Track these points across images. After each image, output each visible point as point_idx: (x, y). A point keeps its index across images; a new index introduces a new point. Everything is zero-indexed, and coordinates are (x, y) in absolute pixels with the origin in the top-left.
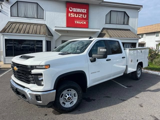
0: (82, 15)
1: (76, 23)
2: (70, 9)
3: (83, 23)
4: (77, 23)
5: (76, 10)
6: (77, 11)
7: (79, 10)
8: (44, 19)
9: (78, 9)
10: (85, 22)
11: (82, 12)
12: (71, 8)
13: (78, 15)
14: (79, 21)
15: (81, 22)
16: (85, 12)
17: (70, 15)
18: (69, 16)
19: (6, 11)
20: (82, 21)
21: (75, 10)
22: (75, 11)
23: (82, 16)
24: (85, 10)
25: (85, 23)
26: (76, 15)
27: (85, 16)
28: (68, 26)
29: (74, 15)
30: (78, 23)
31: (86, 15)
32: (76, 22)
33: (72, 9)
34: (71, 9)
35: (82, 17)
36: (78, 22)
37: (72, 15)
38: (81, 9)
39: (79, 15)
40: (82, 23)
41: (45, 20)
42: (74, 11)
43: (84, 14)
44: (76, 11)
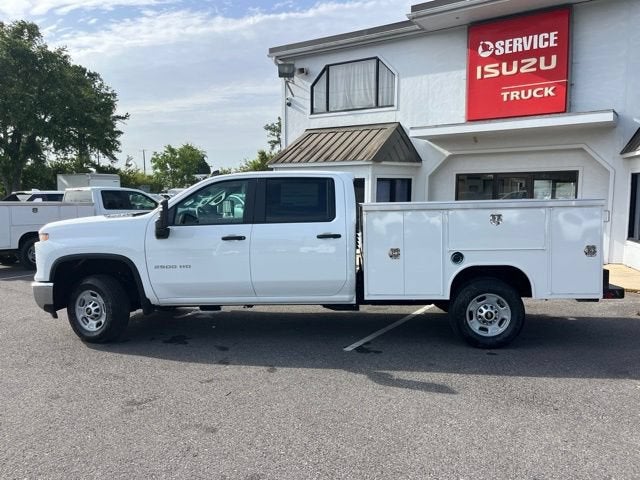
0: (534, 61)
1: (505, 99)
2: (480, 49)
3: (538, 93)
4: (512, 98)
5: (508, 46)
6: (511, 48)
7: (520, 44)
8: (395, 104)
9: (515, 40)
10: (549, 86)
11: (535, 47)
12: (487, 43)
13: (515, 63)
14: (520, 90)
15: (530, 91)
16: (552, 44)
17: (483, 72)
18: (479, 76)
19: (301, 102)
20: (533, 88)
21: (502, 47)
22: (502, 53)
23: (537, 65)
24: (552, 34)
25: (548, 91)
26: (509, 68)
27: (548, 63)
28: (472, 118)
29: (499, 68)
30: (518, 98)
31: (554, 58)
32: (509, 96)
33: (491, 46)
34: (486, 48)
35: (534, 69)
36: (518, 93)
37: (492, 71)
38: (531, 37)
39: (520, 66)
40: (535, 95)
41: (398, 110)
42: (497, 53)
43: (547, 53)
44: (507, 51)
